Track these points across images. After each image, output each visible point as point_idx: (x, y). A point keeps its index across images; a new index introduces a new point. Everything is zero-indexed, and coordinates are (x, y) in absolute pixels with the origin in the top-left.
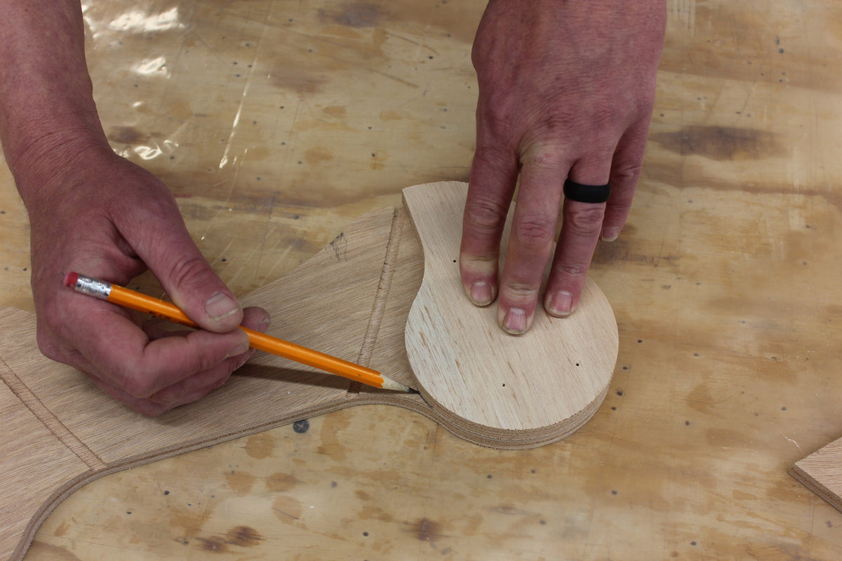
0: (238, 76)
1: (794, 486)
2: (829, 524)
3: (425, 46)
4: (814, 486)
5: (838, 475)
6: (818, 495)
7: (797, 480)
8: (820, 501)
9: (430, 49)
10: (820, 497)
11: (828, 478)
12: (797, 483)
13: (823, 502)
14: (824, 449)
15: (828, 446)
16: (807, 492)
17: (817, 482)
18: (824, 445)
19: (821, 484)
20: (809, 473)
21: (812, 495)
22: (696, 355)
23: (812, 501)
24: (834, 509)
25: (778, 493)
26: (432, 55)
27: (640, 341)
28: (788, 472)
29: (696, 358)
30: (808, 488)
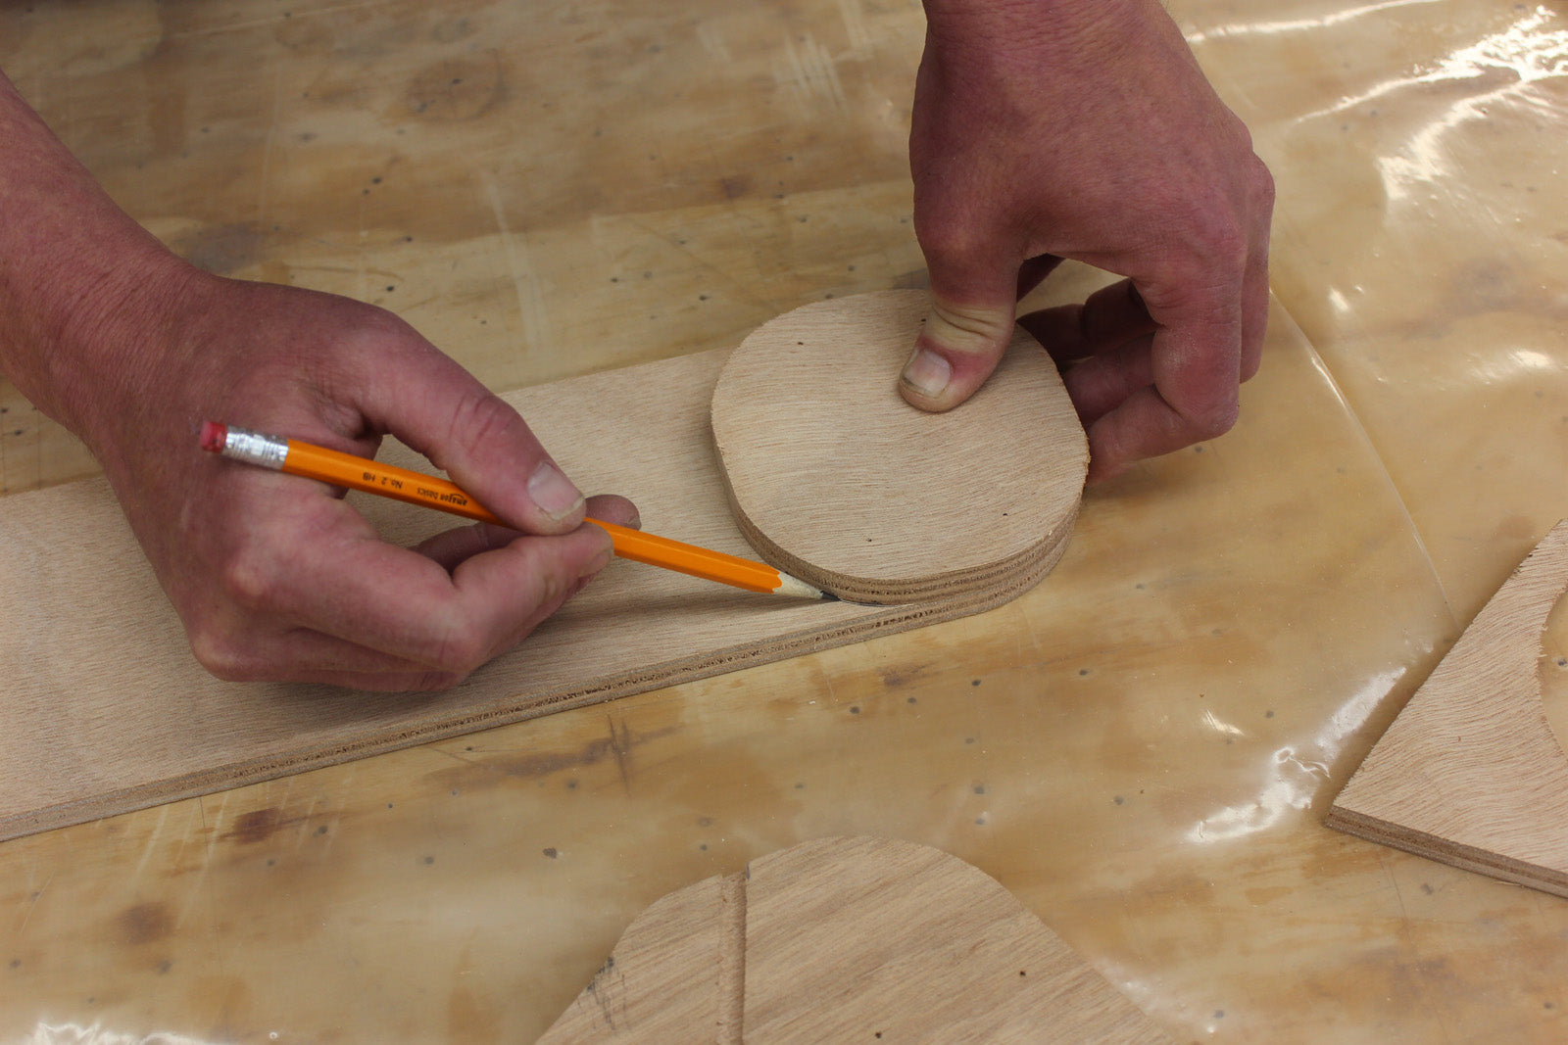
0: (19, 433)
1: (1342, 844)
2: (1428, 889)
3: (370, 271)
4: (1378, 831)
5: (1411, 797)
6: (1390, 846)
7: (1344, 832)
8: (1396, 854)
9: (383, 274)
10: (1394, 847)
11: (1398, 807)
12: (1346, 838)
13: (1401, 854)
14: (1369, 760)
15: (1373, 752)
16: (1368, 847)
17: (1383, 823)
18: (1367, 753)
19: (1392, 823)
20: (1364, 810)
21: (1379, 848)
22: (1083, 673)
23: (1382, 859)
24: (1424, 861)
25: (1321, 868)
26: (390, 284)
27: (976, 683)
28: (1323, 824)
29: (1084, 678)
30: (1368, 840)
